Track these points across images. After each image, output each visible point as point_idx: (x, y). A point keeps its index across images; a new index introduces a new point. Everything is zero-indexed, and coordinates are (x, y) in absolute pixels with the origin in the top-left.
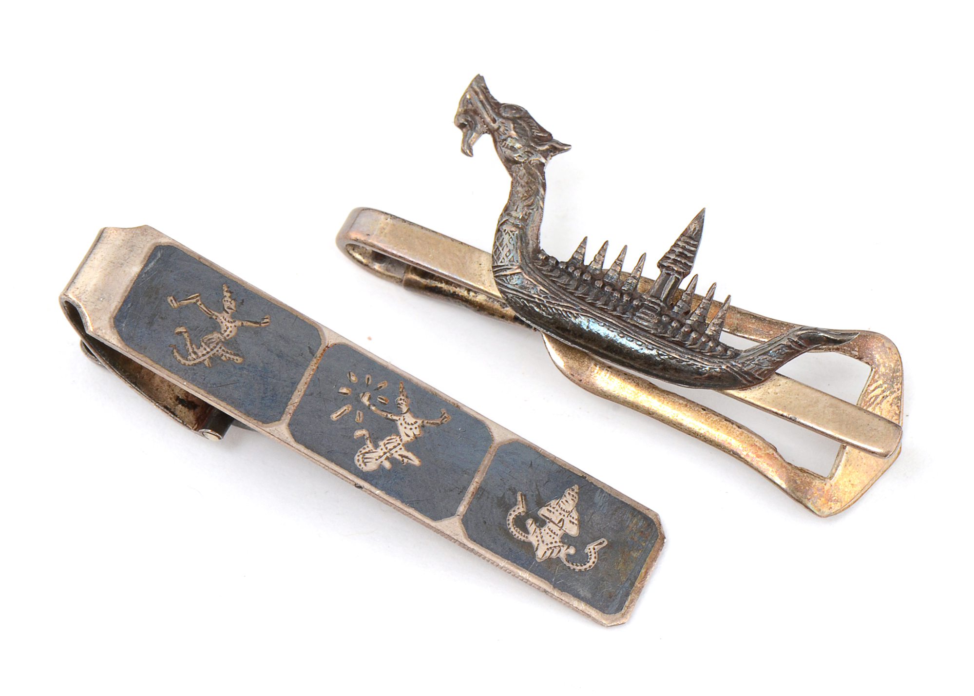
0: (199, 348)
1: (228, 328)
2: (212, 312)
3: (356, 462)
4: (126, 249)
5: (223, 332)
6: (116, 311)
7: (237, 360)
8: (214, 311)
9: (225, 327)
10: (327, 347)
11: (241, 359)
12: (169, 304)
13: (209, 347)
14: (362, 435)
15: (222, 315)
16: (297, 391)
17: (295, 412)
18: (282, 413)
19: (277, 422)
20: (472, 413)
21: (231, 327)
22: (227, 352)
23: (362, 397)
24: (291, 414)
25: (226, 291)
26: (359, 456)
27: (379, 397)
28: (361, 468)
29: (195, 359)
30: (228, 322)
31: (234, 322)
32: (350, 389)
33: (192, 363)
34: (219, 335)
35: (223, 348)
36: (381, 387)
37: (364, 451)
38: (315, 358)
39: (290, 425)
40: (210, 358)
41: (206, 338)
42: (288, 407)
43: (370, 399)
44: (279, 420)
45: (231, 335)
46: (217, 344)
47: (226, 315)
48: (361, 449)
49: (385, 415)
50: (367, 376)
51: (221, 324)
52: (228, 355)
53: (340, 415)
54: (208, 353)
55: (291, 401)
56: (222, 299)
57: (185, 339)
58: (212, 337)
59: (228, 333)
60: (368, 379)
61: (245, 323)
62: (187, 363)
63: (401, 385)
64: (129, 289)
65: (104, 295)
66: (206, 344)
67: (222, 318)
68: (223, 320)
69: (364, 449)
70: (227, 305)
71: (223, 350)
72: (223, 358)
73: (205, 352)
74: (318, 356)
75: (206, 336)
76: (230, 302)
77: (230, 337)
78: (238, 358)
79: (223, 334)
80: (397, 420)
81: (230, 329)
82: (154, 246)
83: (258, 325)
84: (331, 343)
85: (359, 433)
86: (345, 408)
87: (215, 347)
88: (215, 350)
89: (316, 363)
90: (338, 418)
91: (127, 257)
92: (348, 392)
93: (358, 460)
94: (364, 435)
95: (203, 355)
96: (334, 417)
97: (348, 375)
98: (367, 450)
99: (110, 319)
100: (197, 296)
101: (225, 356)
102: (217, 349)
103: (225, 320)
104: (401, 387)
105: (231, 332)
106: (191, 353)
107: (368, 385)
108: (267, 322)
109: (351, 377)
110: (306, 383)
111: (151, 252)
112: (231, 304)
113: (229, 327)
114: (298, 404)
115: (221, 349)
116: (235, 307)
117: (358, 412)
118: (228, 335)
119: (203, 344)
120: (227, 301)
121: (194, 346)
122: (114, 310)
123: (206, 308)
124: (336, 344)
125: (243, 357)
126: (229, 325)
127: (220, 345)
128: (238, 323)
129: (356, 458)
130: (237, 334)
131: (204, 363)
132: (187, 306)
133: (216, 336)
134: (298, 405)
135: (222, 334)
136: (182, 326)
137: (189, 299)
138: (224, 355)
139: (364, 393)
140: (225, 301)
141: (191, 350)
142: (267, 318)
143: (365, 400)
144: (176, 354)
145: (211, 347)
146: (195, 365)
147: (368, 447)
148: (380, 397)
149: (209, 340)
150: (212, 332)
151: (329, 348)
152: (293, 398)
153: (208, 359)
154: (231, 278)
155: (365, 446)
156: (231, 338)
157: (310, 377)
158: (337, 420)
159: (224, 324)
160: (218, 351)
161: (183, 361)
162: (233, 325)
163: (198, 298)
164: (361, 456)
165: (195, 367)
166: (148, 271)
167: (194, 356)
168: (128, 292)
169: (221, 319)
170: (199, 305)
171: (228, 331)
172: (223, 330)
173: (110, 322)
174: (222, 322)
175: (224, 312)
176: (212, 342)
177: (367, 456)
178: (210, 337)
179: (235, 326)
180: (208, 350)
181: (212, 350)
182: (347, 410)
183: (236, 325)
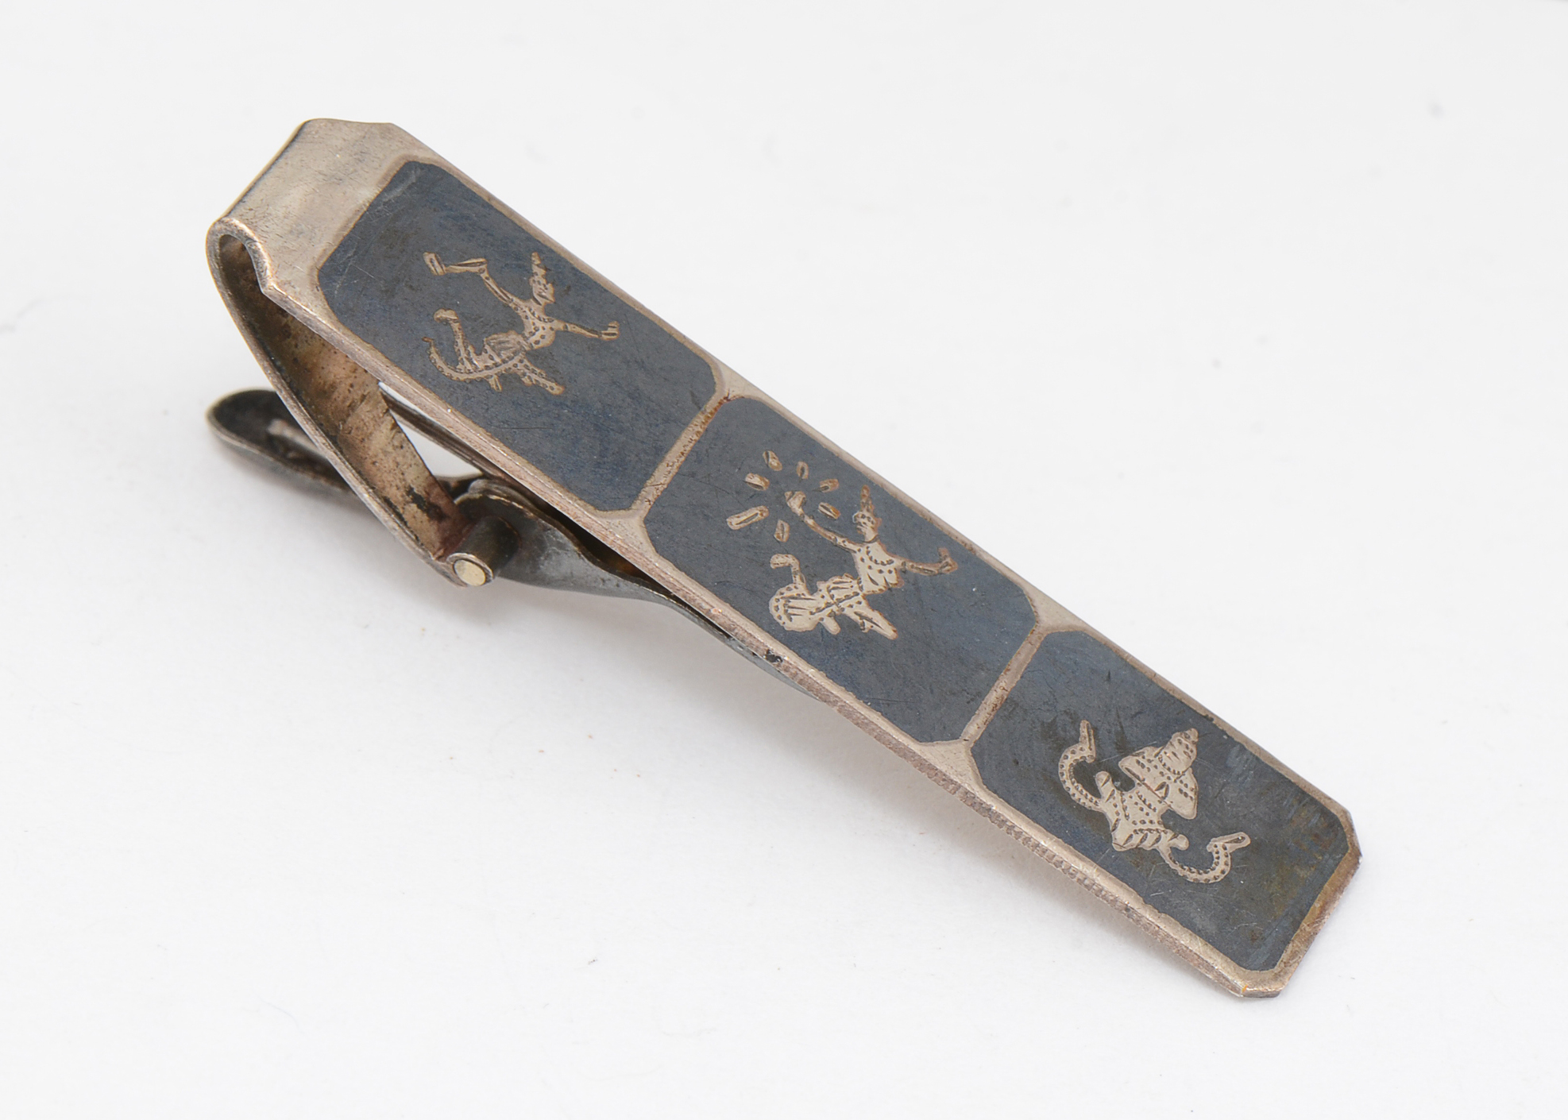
0: (480, 354)
1: (537, 330)
2: (509, 295)
3: (772, 610)
4: (351, 156)
5: (527, 335)
6: (325, 259)
7: (552, 388)
8: (512, 294)
9: (533, 327)
10: (726, 398)
11: (561, 389)
12: (427, 266)
13: (499, 355)
14: (787, 564)
15: (528, 304)
16: (664, 464)
17: (658, 500)
18: (634, 497)
19: (622, 512)
20: (997, 567)
21: (544, 329)
22: (533, 372)
23: (789, 498)
24: (652, 503)
25: (538, 265)
26: (778, 600)
27: (822, 504)
28: (781, 622)
29: (470, 372)
30: (539, 319)
31: (551, 321)
32: (767, 481)
33: (463, 377)
34: (520, 339)
35: (526, 362)
36: (826, 488)
37: (787, 594)
38: (703, 413)
39: (647, 521)
40: (501, 376)
41: (495, 339)
42: (647, 489)
43: (803, 505)
44: (628, 508)
45: (543, 343)
46: (515, 353)
47: (534, 306)
48: (783, 590)
49: (833, 537)
50: (801, 464)
51: (524, 320)
52: (534, 377)
53: (745, 521)
54: (496, 365)
55: (652, 480)
56: (529, 278)
57: (454, 334)
58: (507, 339)
59: (537, 337)
60: (803, 470)
61: (570, 327)
62: (455, 375)
63: (865, 491)
64: (351, 225)
65: (303, 226)
66: (493, 348)
67: (527, 310)
68: (529, 314)
69: (789, 589)
70: (536, 289)
71: (526, 366)
72: (526, 380)
73: (490, 363)
74: (708, 411)
75: (496, 336)
76: (545, 286)
77: (540, 345)
78: (554, 385)
79: (528, 338)
80: (855, 552)
81: (541, 332)
82: (405, 161)
83: (597, 336)
84: (734, 394)
85: (779, 560)
86: (755, 511)
87: (511, 358)
88: (510, 364)
89: (703, 423)
90: (742, 525)
91: (351, 169)
92: (762, 484)
93: (777, 608)
94: (790, 566)
95: (487, 368)
96: (734, 522)
97: (764, 455)
98: (794, 593)
99: (312, 269)
100: (482, 263)
101: (529, 377)
102: (515, 361)
103: (533, 314)
104: (864, 496)
105: (543, 337)
106: (464, 360)
107: (801, 480)
108: (614, 334)
109: (770, 460)
110: (683, 454)
111: (398, 169)
112: (546, 289)
113: (541, 329)
114: (665, 486)
115: (523, 364)
116: (554, 295)
117: (780, 522)
118: (537, 342)
119: (487, 347)
120: (539, 283)
121: (470, 348)
122: (321, 257)
123: (498, 287)
124: (743, 397)
125: (563, 385)
126: (539, 324)
127: (521, 356)
128: (558, 325)
129: (773, 603)
130: (554, 343)
131: (488, 382)
132: (460, 276)
133: (513, 338)
134: (665, 490)
135: (526, 339)
136: (449, 309)
137: (466, 265)
138: (528, 374)
139: (793, 494)
140: (534, 281)
141: (463, 355)
142: (614, 327)
143: (795, 504)
144: (435, 356)
145: (504, 357)
146: (472, 381)
147: (796, 587)
148: (825, 504)
149: (500, 343)
150: (506, 331)
151: (729, 400)
152: (656, 474)
153: (495, 376)
154: (548, 245)
155: (791, 586)
156: (543, 348)
157: (692, 445)
158: (739, 530)
159: (531, 321)
160: (515, 366)
161: (447, 371)
162: (548, 326)
163: (484, 267)
164: (782, 601)
165: (470, 386)
166: (390, 200)
167: (469, 367)
168: (349, 230)
169: (525, 312)
170: (484, 278)
171: (538, 334)
172: (528, 331)
173: (310, 274)
174: (527, 317)
175: (531, 300)
176: (506, 349)
177: (793, 603)
178: (502, 337)
179: (552, 329)
180: (498, 360)
181: (504, 362)
182: (759, 516)
183: (553, 327)
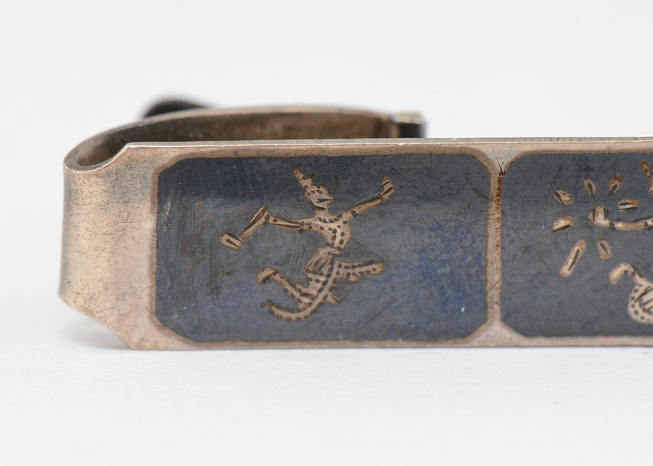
0: (308, 285)
1: (335, 231)
2: (298, 221)
3: (634, 317)
4: (118, 202)
5: (330, 242)
6: (154, 302)
7: (374, 270)
8: (301, 219)
9: (331, 232)
10: (501, 173)
11: (381, 265)
12: (227, 247)
13: (321, 274)
14: (623, 273)
15: (317, 216)
16: (490, 265)
17: (503, 298)
18: (485, 308)
19: (483, 327)
21: (339, 227)
22: (354, 267)
23: (594, 218)
24: (499, 303)
25: (304, 178)
26: (633, 306)
27: (620, 203)
28: (645, 321)
29: (310, 304)
30: (331, 221)
31: (340, 216)
32: (570, 217)
33: (307, 312)
34: (329, 249)
35: (344, 264)
36: (615, 186)
37: (637, 295)
38: (492, 200)
39: (505, 319)
40: (331, 289)
41: (311, 264)
42: (489, 294)
43: (607, 215)
44: (485, 320)
45: (346, 238)
46: (332, 263)
47: (322, 215)
48: (633, 294)
49: (643, 224)
50: (586, 183)
51: (321, 232)
52: (357, 270)
53: (573, 263)
54: (325, 283)
55: (489, 284)
56: (304, 194)
57: (280, 284)
58: (319, 258)
59: (339, 238)
60: (590, 185)
61: (357, 210)
62: (302, 315)
63: (645, 166)
64: (155, 260)
65: (123, 288)
66: (314, 273)
67: (318, 222)
68: (321, 224)
69: (636, 291)
70: (314, 198)
71: (346, 268)
72: (352, 278)
73: (319, 286)
74: (495, 194)
75: (310, 262)
76: (318, 191)
77: (345, 242)
78: (374, 266)
79: (333, 244)
81: (339, 231)
82: (157, 175)
83: (380, 201)
84: (505, 165)
85: (616, 274)
86: (576, 249)
87: (331, 270)
88: (334, 274)
89: (497, 208)
90: (573, 268)
91: (126, 214)
92: (568, 222)
93: (636, 313)
94: (626, 272)
95: (320, 291)
96: (566, 270)
97: (556, 197)
98: (641, 290)
99: (151, 318)
100: (263, 211)
101: (354, 274)
102: (335, 270)
103: (325, 221)
104: (646, 170)
105: (343, 234)
106: (301, 298)
107: (593, 196)
108: (391, 189)
109: (562, 198)
110: (497, 246)
111: (157, 187)
112: (321, 193)
113: (337, 228)
114: (501, 282)
115: (343, 267)
116: (329, 193)
117: (598, 244)
118: (341, 242)
119: (310, 275)
120: (313, 192)
121: (298, 286)
122: (151, 303)
123: (286, 221)
124: (512, 162)
125: (381, 261)
126: (333, 226)
127: (337, 262)
128: (347, 216)
129: (631, 310)
130: (352, 233)
131: (327, 302)
132: (255, 235)
133: (323, 253)
134: (502, 284)
135: (331, 245)
136: (264, 268)
137: (254, 222)
138: (351, 272)
139: (594, 211)
140: (309, 194)
141: (297, 295)
142: (387, 183)
143: (601, 220)
144: (278, 312)
145: (326, 273)
146: (315, 311)
147: (640, 286)
148: (623, 201)
149: (316, 263)
150: (315, 252)
151: (505, 173)
152: (489, 277)
153: (330, 293)
154: (300, 154)
155: (637, 287)
156: (348, 243)
157: (499, 233)
158: (574, 274)
159: (326, 228)
160: (338, 273)
161: (294, 316)
162: (340, 223)
163: (266, 213)
164: (637, 304)
165: (317, 315)
166: (168, 217)
167: (306, 300)
168: (155, 265)
169: (318, 225)
170: (273, 222)
171: (338, 235)
172: (329, 238)
173: (153, 322)
174: (322, 228)
175: (317, 211)
176: (323, 265)
177: (646, 298)
178: (315, 259)
179: (345, 223)
180: (323, 279)
181: (328, 276)
182: (581, 250)
183: (345, 220)
